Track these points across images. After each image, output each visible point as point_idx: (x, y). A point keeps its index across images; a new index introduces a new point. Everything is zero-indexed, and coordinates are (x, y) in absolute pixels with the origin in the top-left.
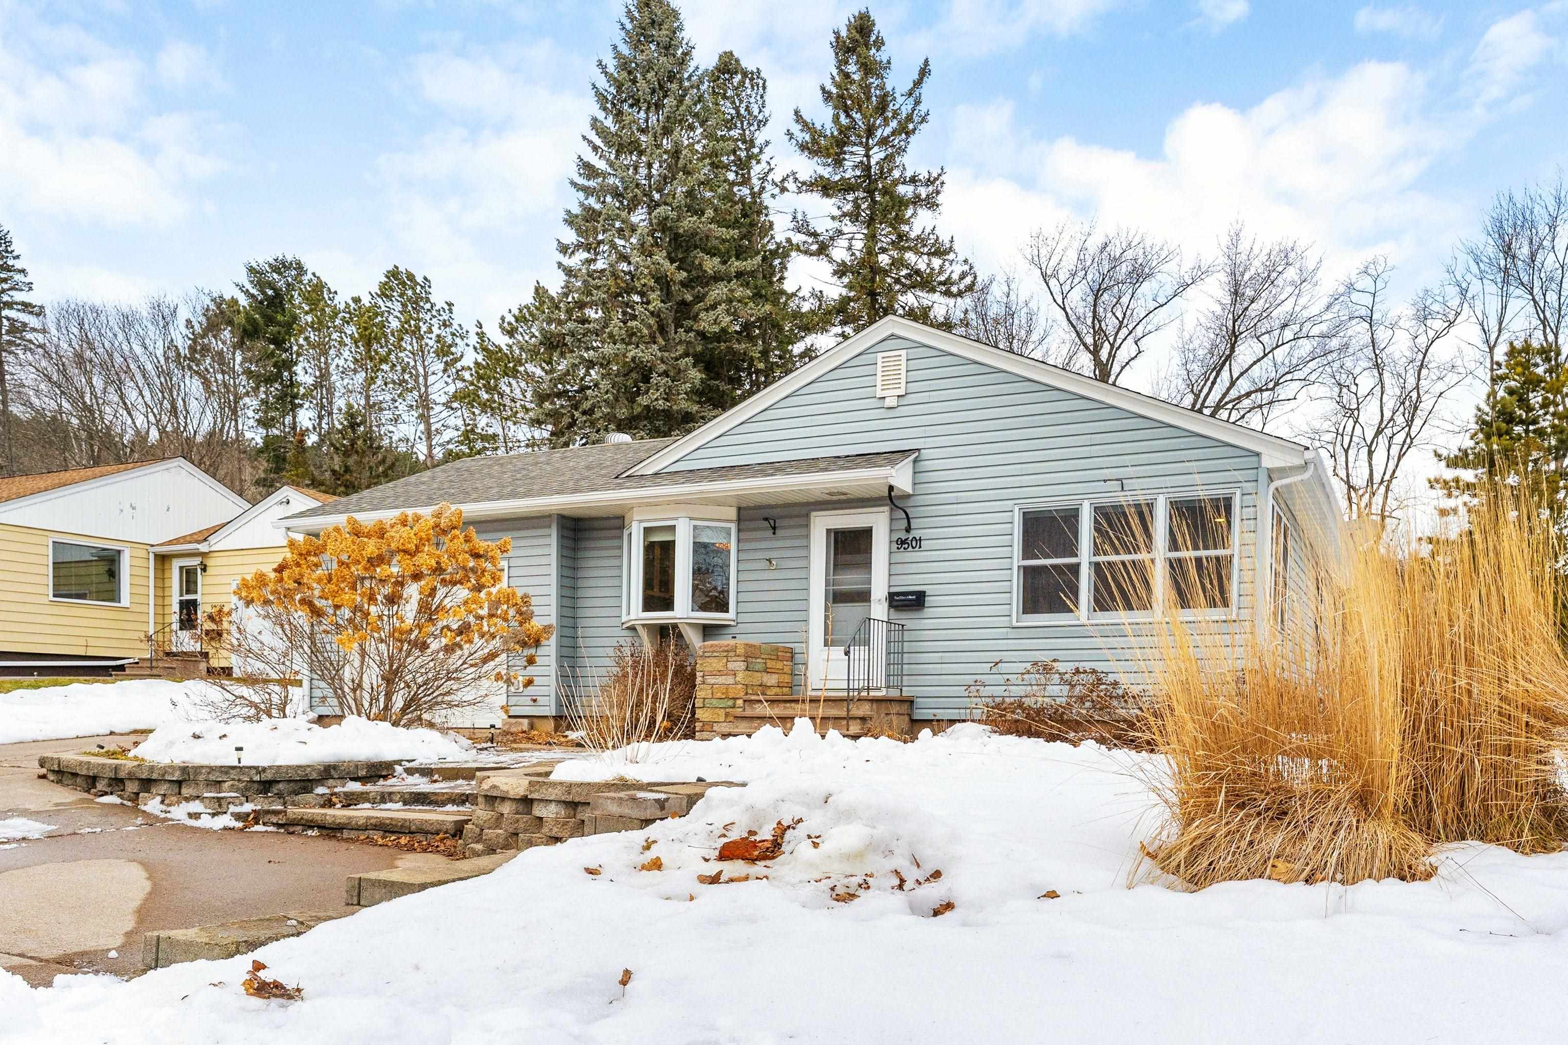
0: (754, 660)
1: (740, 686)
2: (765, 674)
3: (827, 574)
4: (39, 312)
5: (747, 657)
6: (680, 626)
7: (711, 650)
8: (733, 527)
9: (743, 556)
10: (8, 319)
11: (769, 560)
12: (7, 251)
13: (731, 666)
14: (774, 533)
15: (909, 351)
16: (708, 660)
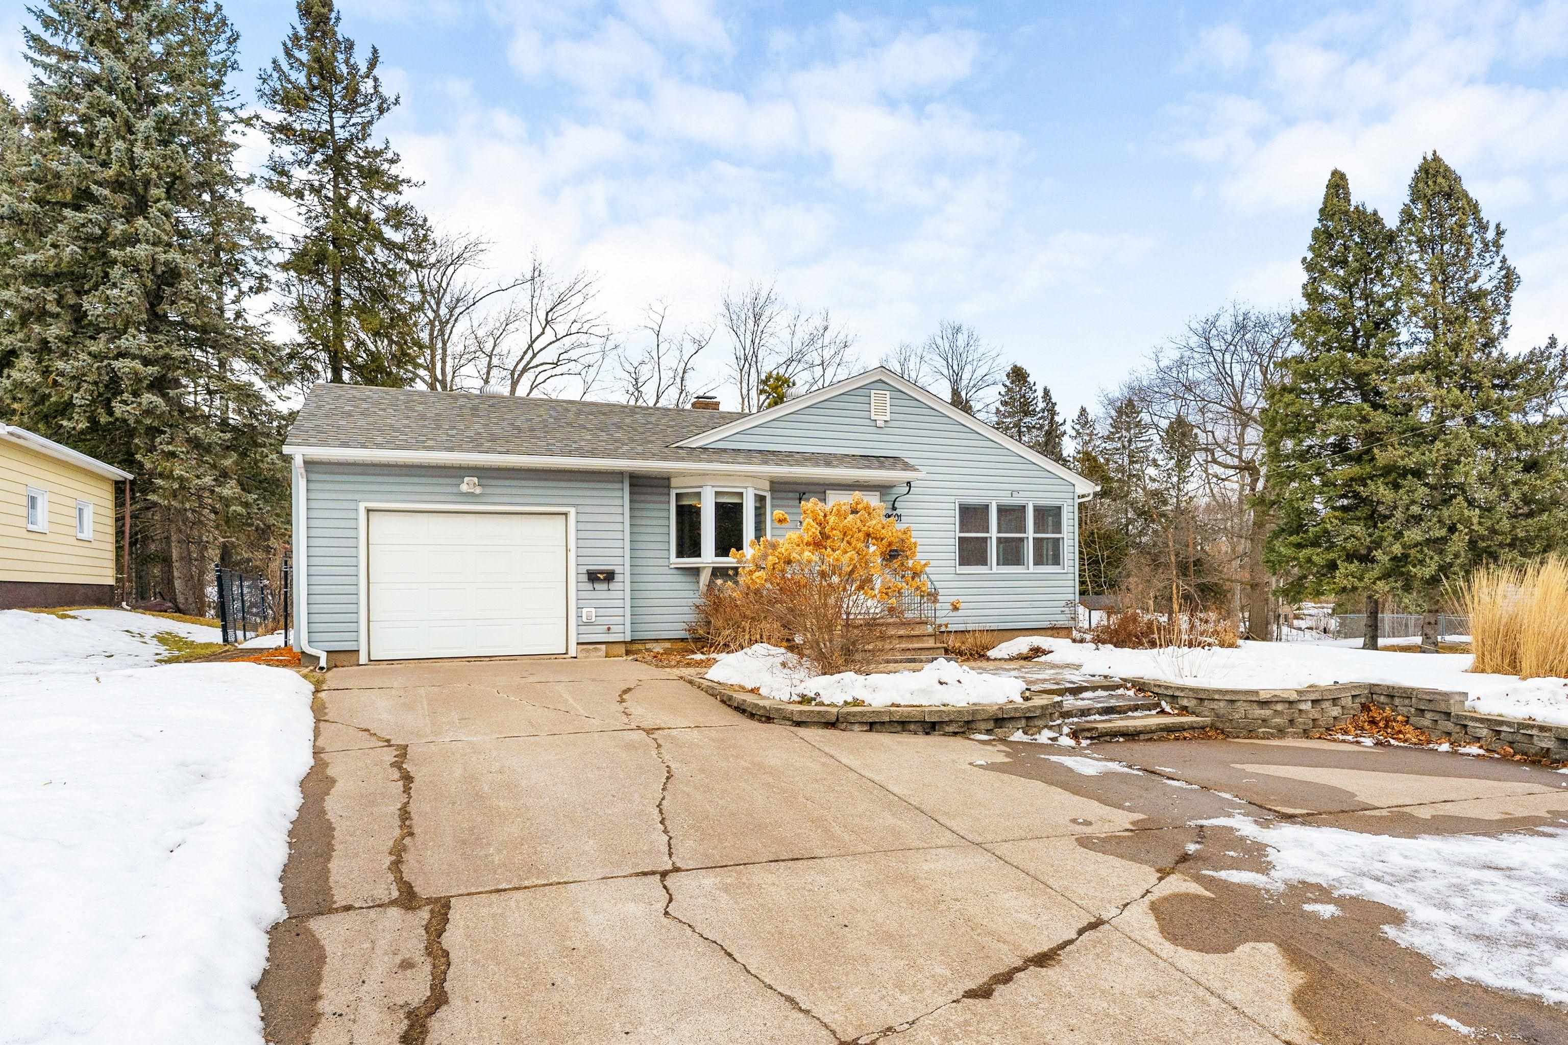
15: (891, 392)
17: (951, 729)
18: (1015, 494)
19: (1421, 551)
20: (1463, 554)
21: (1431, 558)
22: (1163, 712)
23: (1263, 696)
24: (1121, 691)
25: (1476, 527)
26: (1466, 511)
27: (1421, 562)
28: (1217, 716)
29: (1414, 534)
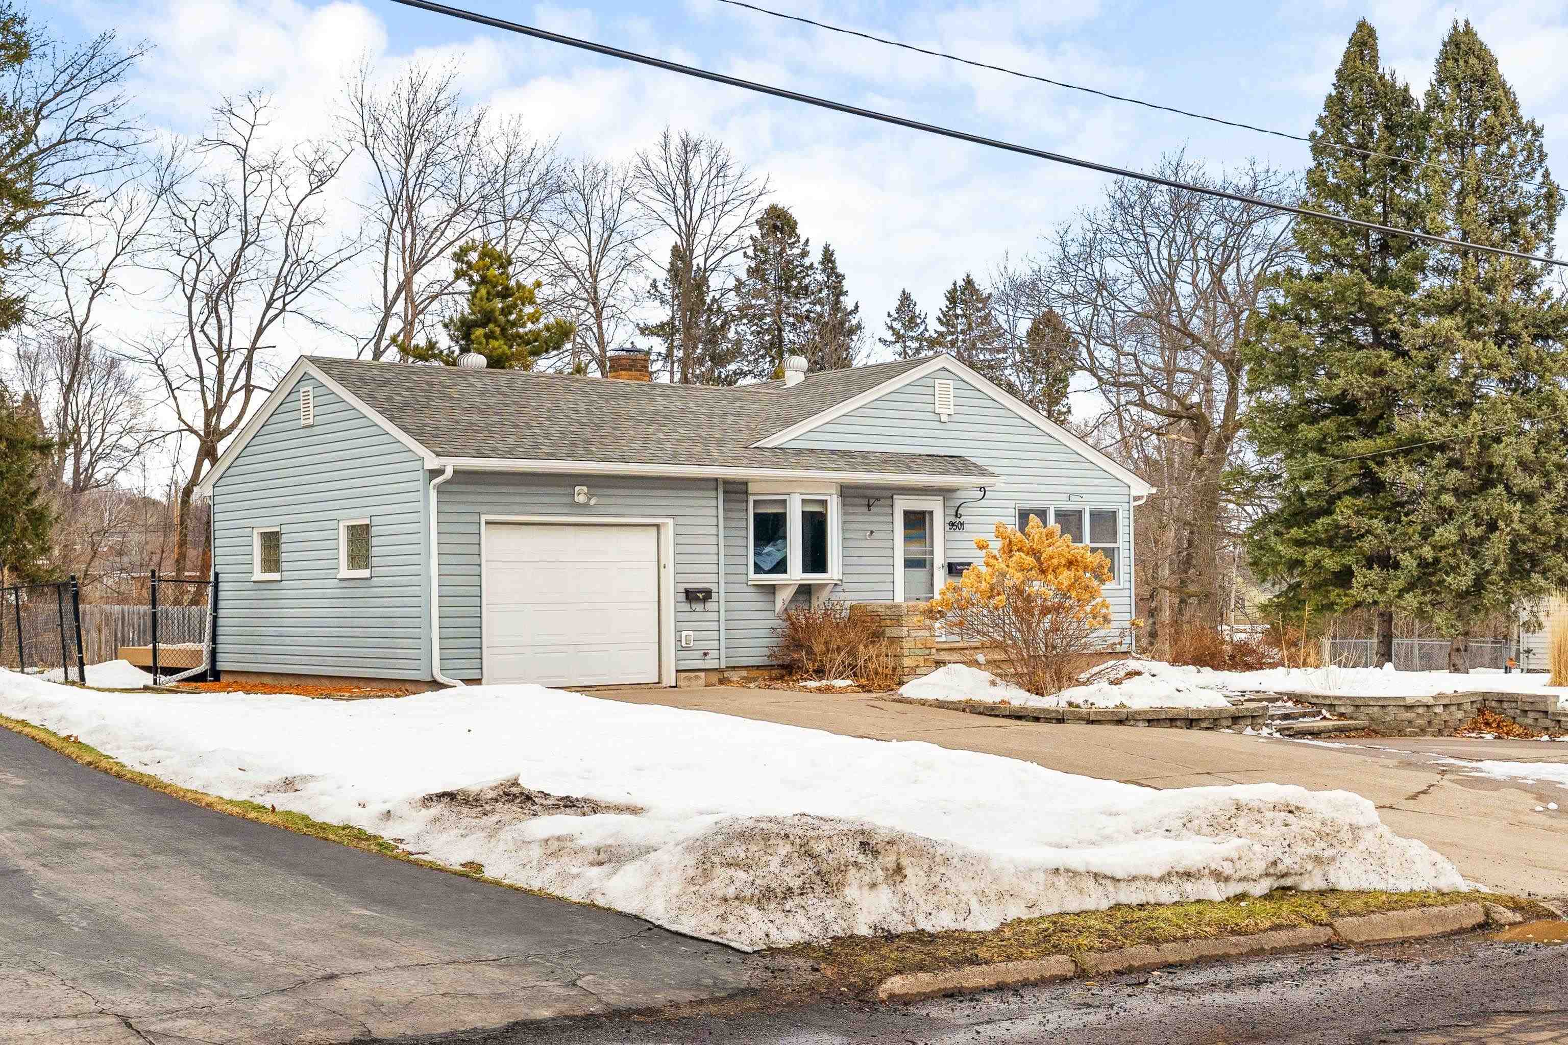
3: (903, 546)
7: (912, 609)
14: (870, 510)
17: (1204, 725)
18: (1072, 498)
19: (1454, 555)
20: (1502, 559)
21: (1467, 564)
22: (1325, 718)
23: (1409, 702)
24: (1279, 703)
25: (1516, 526)
26: (1505, 504)
27: (1455, 569)
28: (1372, 719)
29: (1447, 533)
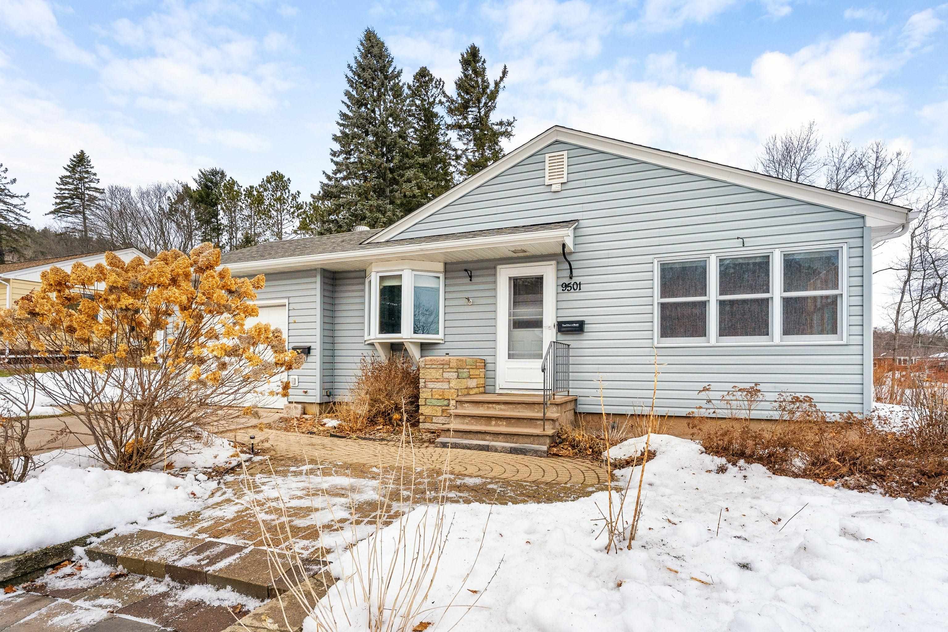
0: (462, 370)
1: (453, 390)
2: (469, 380)
3: (510, 309)
4: (102, 192)
5: (457, 369)
6: (405, 343)
7: (430, 363)
8: (441, 276)
9: (449, 296)
10: (88, 195)
11: (468, 299)
12: (88, 165)
13: (446, 375)
14: (471, 280)
15: (570, 151)
16: (428, 370)
